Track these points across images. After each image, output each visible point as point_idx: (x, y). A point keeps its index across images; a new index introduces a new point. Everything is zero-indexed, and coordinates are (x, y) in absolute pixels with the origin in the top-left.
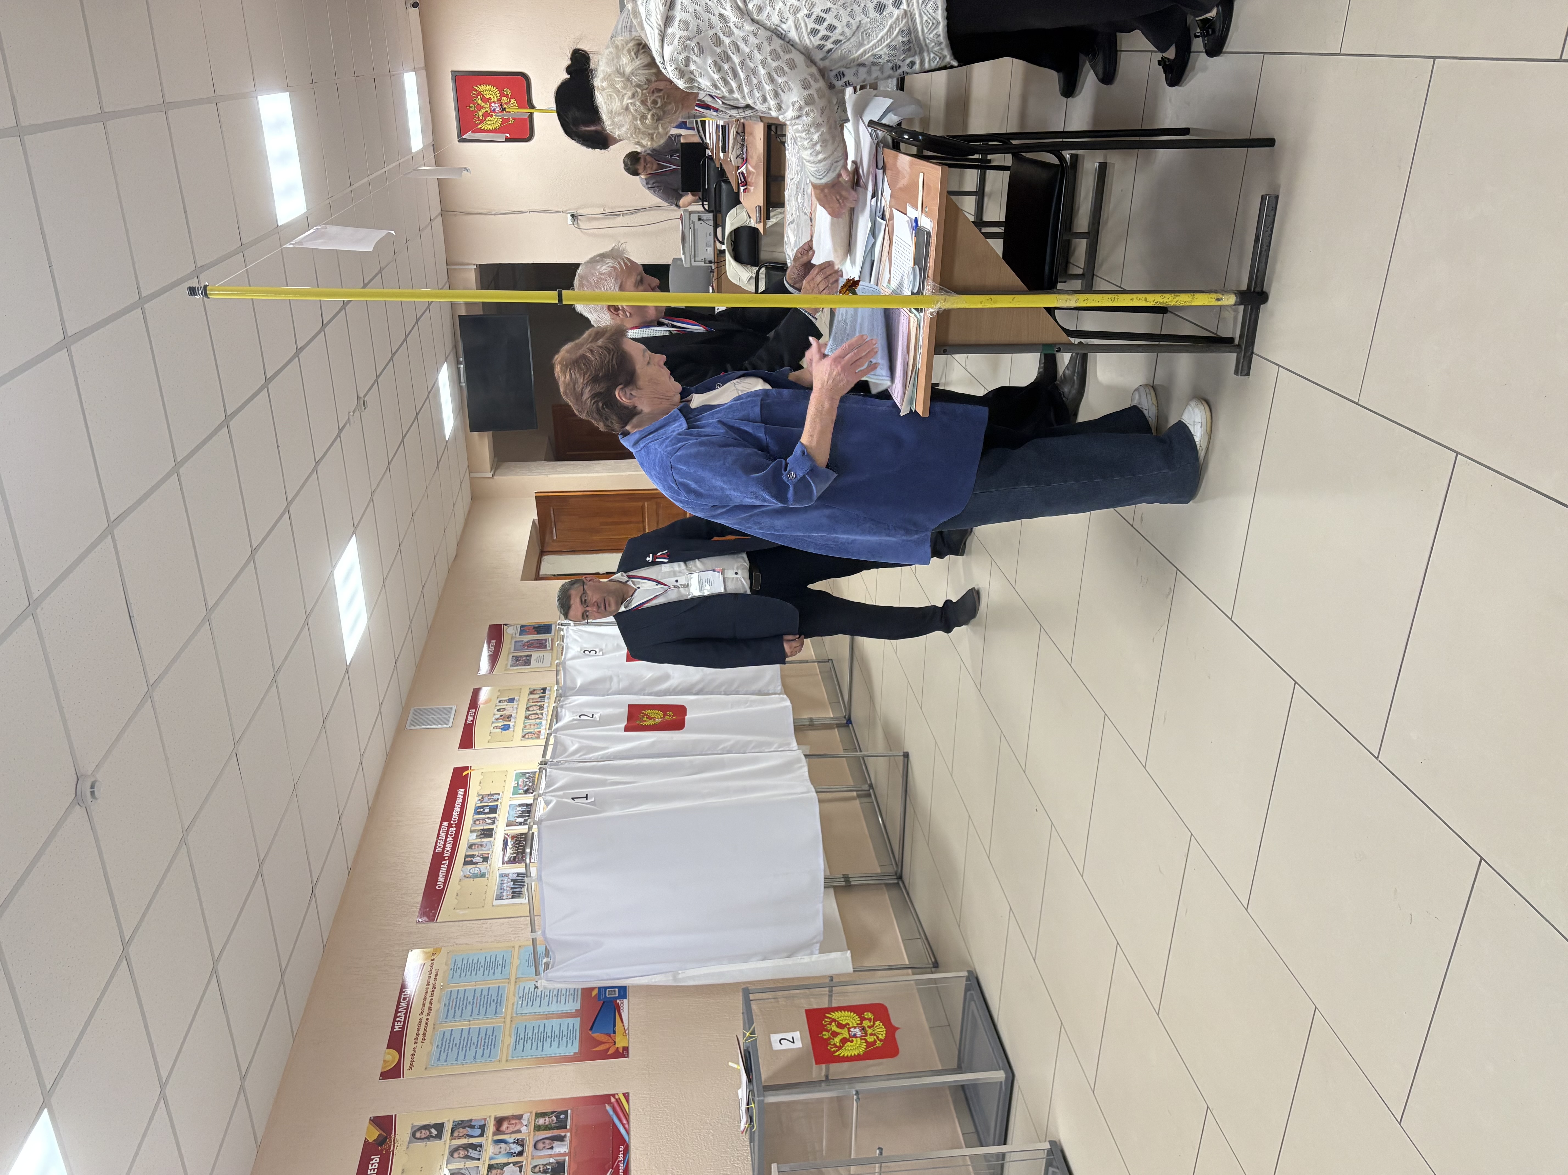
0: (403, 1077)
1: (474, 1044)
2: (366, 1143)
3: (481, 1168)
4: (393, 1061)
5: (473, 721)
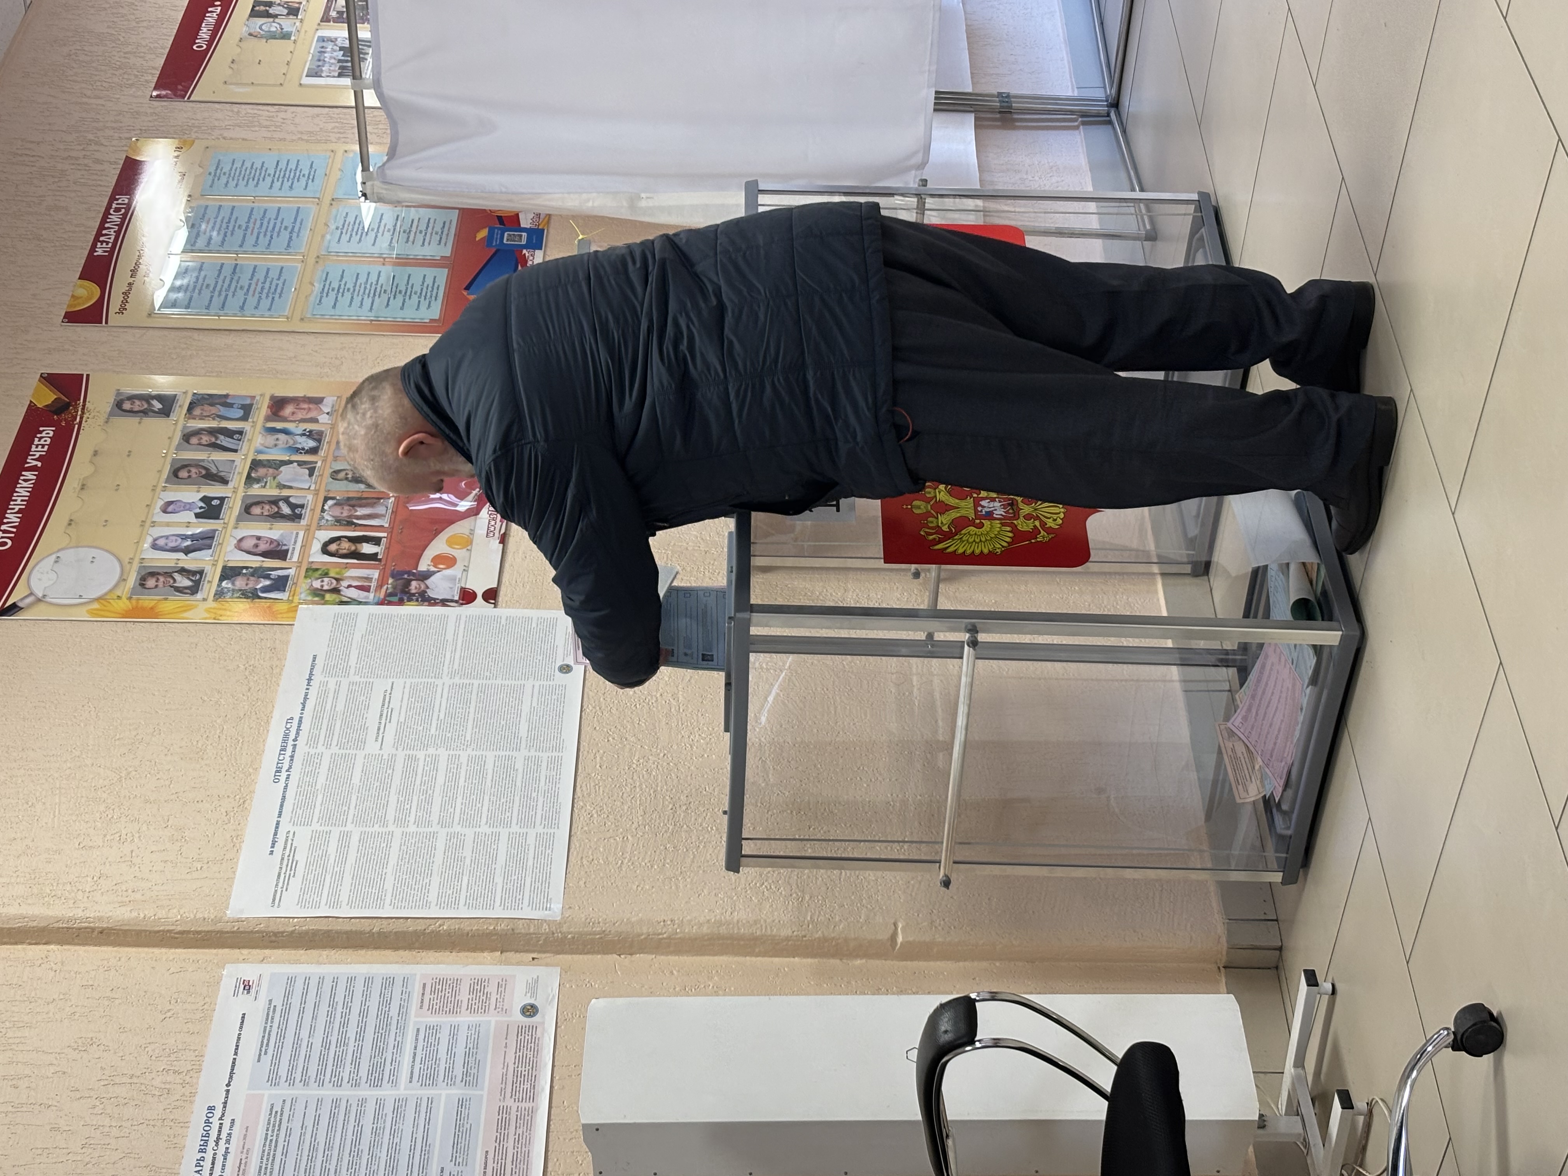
0: (106, 322)
1: (241, 288)
2: (32, 408)
3: (241, 462)
4: (90, 299)
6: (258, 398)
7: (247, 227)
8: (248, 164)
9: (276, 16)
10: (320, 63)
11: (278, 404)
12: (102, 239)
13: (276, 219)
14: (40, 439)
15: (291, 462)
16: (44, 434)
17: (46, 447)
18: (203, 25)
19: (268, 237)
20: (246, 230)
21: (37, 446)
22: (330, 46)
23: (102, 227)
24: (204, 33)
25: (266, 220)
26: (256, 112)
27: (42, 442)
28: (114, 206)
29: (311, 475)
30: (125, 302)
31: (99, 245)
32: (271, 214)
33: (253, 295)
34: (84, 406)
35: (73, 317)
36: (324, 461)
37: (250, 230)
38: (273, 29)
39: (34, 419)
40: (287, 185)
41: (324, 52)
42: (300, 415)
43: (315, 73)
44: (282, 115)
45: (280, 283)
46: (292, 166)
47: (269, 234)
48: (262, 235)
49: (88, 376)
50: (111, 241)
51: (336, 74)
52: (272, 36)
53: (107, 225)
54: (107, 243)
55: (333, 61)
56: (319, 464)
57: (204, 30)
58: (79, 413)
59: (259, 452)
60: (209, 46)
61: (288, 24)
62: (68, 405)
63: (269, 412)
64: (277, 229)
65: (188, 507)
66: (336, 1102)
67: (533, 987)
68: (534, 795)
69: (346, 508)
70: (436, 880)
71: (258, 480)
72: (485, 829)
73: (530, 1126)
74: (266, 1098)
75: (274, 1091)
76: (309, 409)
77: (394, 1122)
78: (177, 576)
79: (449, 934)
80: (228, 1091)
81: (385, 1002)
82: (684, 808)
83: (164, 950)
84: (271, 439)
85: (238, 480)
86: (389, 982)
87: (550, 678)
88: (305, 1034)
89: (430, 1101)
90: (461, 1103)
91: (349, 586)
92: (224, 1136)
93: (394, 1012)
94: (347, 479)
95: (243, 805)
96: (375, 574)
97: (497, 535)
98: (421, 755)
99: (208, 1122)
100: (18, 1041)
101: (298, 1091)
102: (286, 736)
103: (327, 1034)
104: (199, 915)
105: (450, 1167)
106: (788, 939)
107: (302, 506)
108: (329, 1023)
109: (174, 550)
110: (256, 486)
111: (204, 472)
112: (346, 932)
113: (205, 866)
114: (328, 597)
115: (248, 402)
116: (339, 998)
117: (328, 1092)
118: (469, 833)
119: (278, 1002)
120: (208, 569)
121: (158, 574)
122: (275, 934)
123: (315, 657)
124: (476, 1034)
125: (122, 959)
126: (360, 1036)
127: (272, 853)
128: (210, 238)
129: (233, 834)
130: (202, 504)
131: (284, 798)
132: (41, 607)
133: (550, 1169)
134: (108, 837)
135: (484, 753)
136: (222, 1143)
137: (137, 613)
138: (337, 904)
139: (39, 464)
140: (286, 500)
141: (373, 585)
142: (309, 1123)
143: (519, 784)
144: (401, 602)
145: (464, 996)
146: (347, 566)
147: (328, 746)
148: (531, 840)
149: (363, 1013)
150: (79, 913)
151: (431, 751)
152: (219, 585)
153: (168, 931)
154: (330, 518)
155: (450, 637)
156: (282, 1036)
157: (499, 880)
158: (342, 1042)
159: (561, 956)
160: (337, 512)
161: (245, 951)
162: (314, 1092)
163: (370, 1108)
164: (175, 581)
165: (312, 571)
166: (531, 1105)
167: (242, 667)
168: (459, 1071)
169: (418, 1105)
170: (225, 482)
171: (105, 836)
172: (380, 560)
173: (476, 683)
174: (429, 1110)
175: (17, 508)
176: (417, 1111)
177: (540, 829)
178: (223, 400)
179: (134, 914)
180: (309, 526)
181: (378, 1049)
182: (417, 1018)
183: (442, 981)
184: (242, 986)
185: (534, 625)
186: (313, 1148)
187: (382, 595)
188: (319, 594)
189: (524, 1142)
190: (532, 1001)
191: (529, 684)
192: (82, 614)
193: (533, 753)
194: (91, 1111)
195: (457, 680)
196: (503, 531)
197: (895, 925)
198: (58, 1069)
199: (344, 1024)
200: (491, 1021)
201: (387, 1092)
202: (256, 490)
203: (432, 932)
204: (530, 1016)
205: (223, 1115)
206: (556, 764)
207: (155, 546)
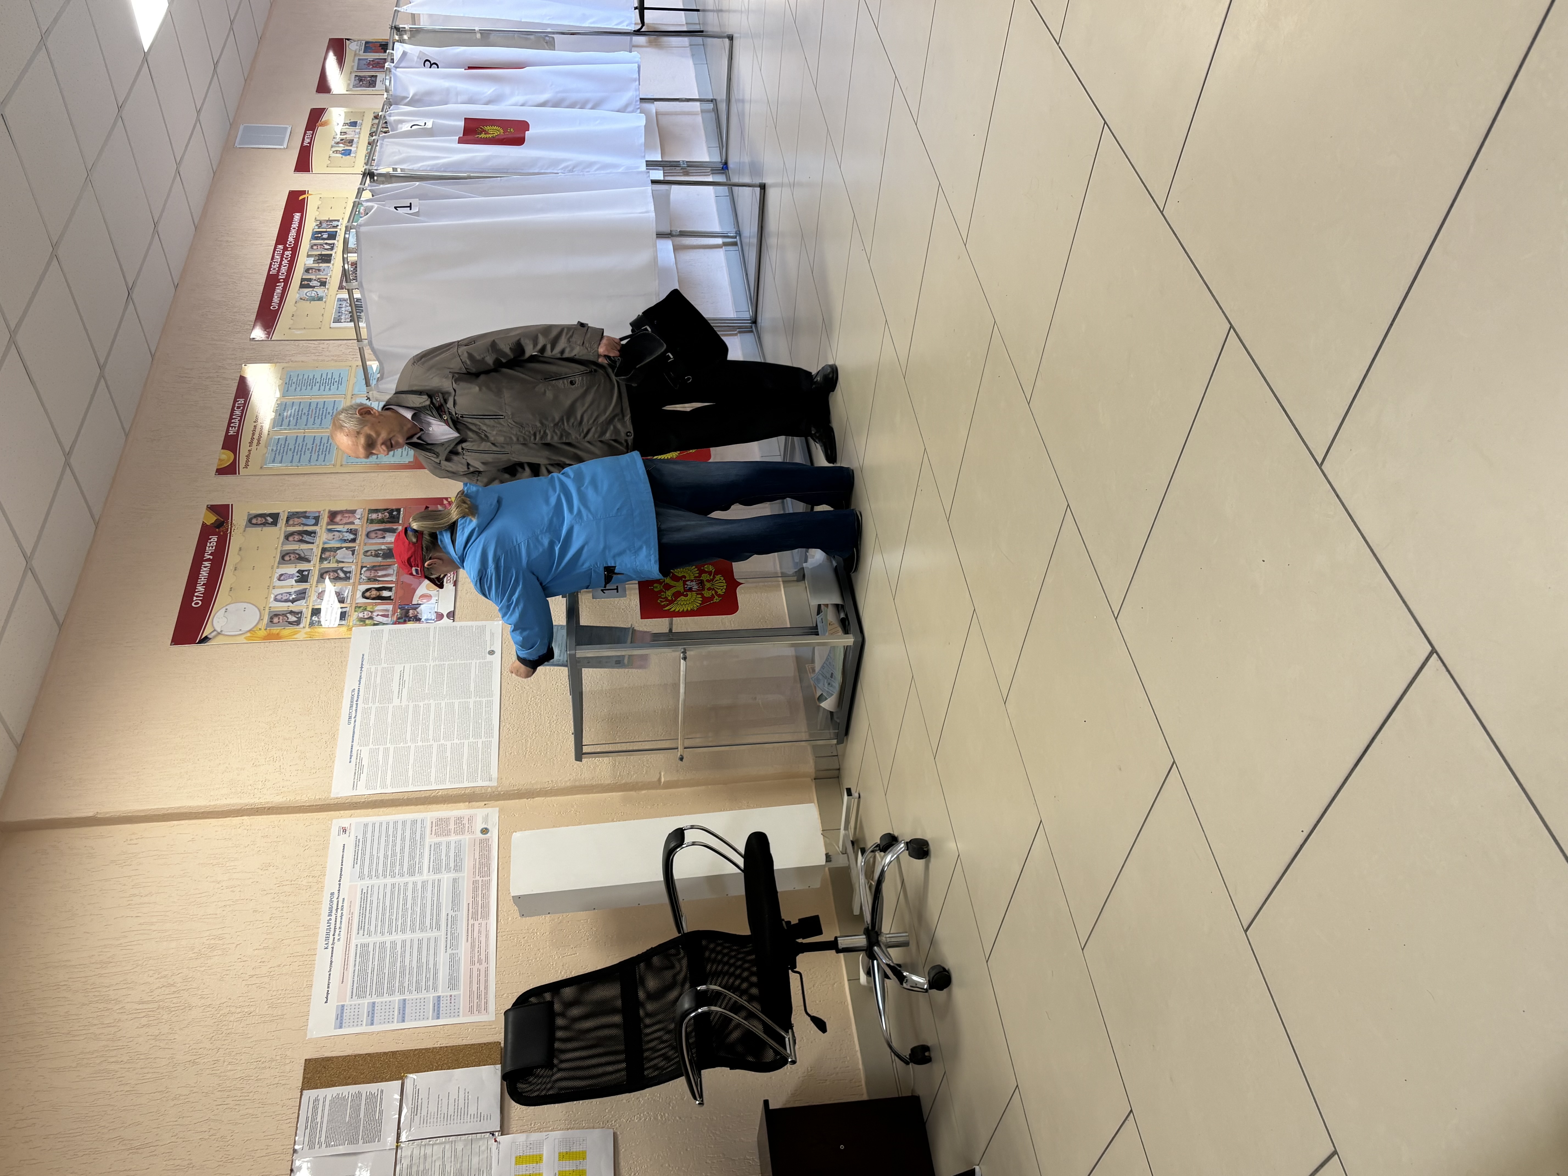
0: (239, 474)
1: (308, 449)
2: (204, 525)
3: (315, 550)
4: (228, 460)
5: (310, 143)
6: (322, 512)
7: (308, 414)
8: (306, 377)
9: (314, 287)
10: (340, 314)
11: (333, 515)
12: (232, 425)
13: (323, 408)
14: (210, 543)
15: (342, 548)
16: (212, 540)
17: (214, 547)
18: (275, 294)
19: (320, 419)
20: (308, 415)
21: (209, 547)
22: (342, 304)
23: (231, 418)
24: (276, 299)
25: (318, 409)
26: (307, 344)
27: (211, 545)
28: (237, 405)
29: (353, 554)
30: (247, 461)
31: (231, 429)
32: (321, 406)
33: (315, 453)
34: (232, 522)
35: (221, 472)
37: (310, 415)
38: (313, 295)
39: (206, 532)
40: (327, 388)
41: (342, 307)
42: (345, 521)
43: (337, 320)
44: (322, 346)
46: (329, 376)
47: (320, 417)
48: (316, 418)
49: (232, 505)
50: (237, 426)
51: (349, 320)
52: (313, 299)
53: (234, 417)
54: (235, 427)
55: (347, 313)
56: (356, 548)
57: (276, 297)
58: (230, 527)
59: (324, 543)
60: (279, 307)
61: (320, 291)
62: (223, 522)
63: (329, 520)
64: (324, 414)
65: (291, 576)
66: (393, 885)
67: (486, 819)
68: (480, 721)
69: (373, 572)
70: (433, 770)
71: (326, 559)
72: (456, 741)
73: (488, 889)
74: (359, 886)
75: (363, 882)
76: (349, 517)
77: (423, 892)
78: (288, 615)
79: (442, 796)
80: (340, 884)
81: (413, 832)
82: (555, 722)
83: (301, 815)
84: (330, 535)
85: (315, 560)
86: (414, 822)
87: (484, 658)
88: (375, 853)
89: (439, 881)
90: (455, 880)
91: (378, 615)
92: (340, 907)
93: (418, 838)
94: (371, 555)
95: (334, 737)
96: (390, 607)
98: (421, 704)
99: (331, 901)
100: (232, 868)
101: (374, 881)
102: (352, 699)
103: (386, 851)
104: (317, 797)
105: (451, 913)
106: (609, 785)
107: (350, 572)
108: (386, 846)
109: (286, 601)
110: (325, 562)
111: (297, 556)
112: (392, 800)
113: (318, 771)
114: (367, 622)
115: (317, 515)
116: (391, 833)
117: (389, 881)
118: (449, 744)
119: (360, 837)
120: (304, 610)
121: (279, 615)
122: (356, 803)
123: (363, 655)
124: (459, 844)
125: (281, 821)
126: (402, 850)
127: (350, 762)
128: (290, 421)
129: (330, 753)
130: (298, 575)
131: (354, 732)
132: (220, 637)
133: (500, 909)
134: (267, 759)
135: (453, 701)
136: (339, 910)
137: (270, 637)
138: (384, 786)
139: (211, 557)
140: (341, 569)
141: (390, 613)
142: (381, 897)
143: (472, 716)
144: (405, 622)
145: (452, 826)
146: (377, 604)
147: (374, 703)
148: (480, 745)
149: (403, 839)
150: (256, 801)
151: (426, 702)
152: (311, 619)
153: (303, 806)
154: (365, 578)
155: (431, 639)
156: (363, 854)
157: (465, 767)
158: (394, 854)
159: (498, 802)
160: (368, 574)
161: (342, 812)
162: (382, 881)
163: (410, 886)
164: (288, 618)
165: (358, 607)
166: (489, 878)
167: (327, 663)
168: (452, 865)
169: (433, 883)
170: (308, 561)
171: (266, 759)
172: (392, 600)
173: (447, 663)
174: (439, 886)
175: (202, 583)
176: (433, 887)
177: (484, 739)
178: (304, 515)
179: (285, 799)
180: (354, 583)
181: (412, 857)
182: (430, 840)
183: (441, 820)
184: (342, 830)
185: (474, 630)
186: (384, 909)
187: (395, 619)
188: (362, 621)
189: (486, 897)
190: (486, 826)
191: (474, 662)
192: (242, 639)
193: (478, 699)
194: (273, 900)
195: (437, 663)
197: (660, 773)
198: (254, 880)
199: (394, 845)
200: (466, 838)
201: (418, 878)
202: (326, 565)
203: (434, 796)
204: (485, 834)
205: (338, 897)
206: (490, 704)
207: (276, 600)
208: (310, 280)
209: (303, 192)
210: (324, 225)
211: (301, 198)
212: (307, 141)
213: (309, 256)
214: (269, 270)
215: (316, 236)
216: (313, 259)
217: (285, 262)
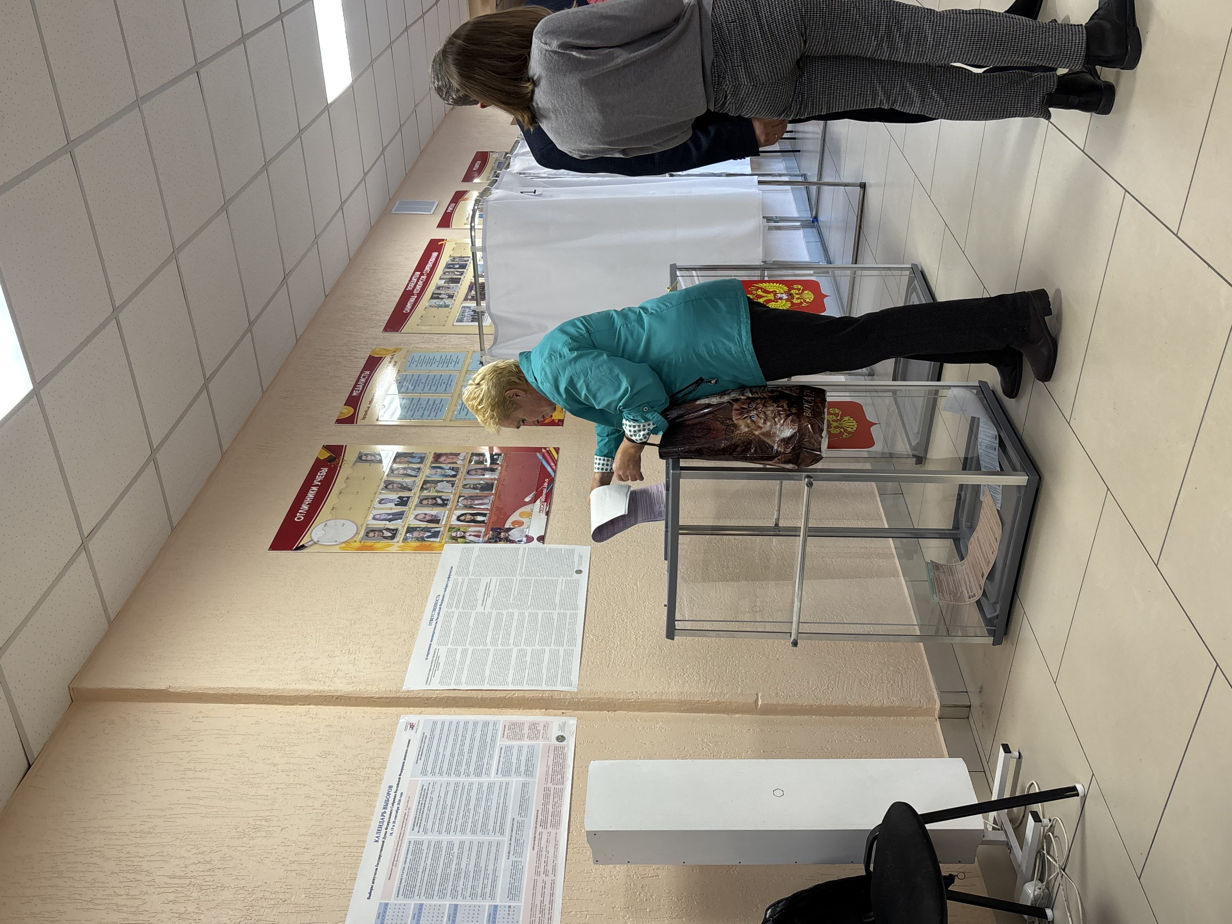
0: (356, 423)
1: (422, 408)
2: (318, 460)
4: (348, 414)
5: (452, 211)
8: (427, 358)
9: (443, 299)
10: (463, 317)
11: (437, 457)
12: (356, 389)
13: (440, 379)
14: (321, 473)
15: (442, 481)
16: (323, 471)
17: (323, 476)
19: (436, 386)
20: (425, 384)
21: (319, 476)
22: (467, 310)
23: (356, 384)
24: (409, 306)
25: (435, 380)
26: (432, 337)
27: (322, 474)
28: (363, 375)
29: (452, 486)
30: (365, 415)
31: (354, 391)
32: (437, 377)
33: (427, 411)
34: (343, 458)
35: (339, 421)
36: (459, 480)
37: (427, 384)
38: (441, 304)
39: (318, 465)
40: (445, 365)
41: (465, 312)
42: (448, 461)
43: (460, 320)
44: (444, 338)
45: (441, 406)
46: (448, 357)
48: (432, 386)
49: (346, 446)
50: (361, 389)
51: (470, 321)
52: (441, 306)
53: (359, 383)
54: (359, 390)
55: (469, 316)
56: (457, 481)
57: (409, 304)
58: (341, 462)
59: (428, 477)
60: (411, 311)
61: (448, 302)
62: (336, 458)
63: (433, 460)
64: (440, 383)
65: (391, 501)
66: (457, 784)
67: (562, 727)
68: (563, 631)
69: (469, 500)
70: (512, 671)
71: (426, 489)
72: (537, 647)
73: (561, 798)
74: (419, 783)
75: (425, 778)
76: (453, 458)
77: (488, 794)
78: (384, 531)
79: (518, 699)
80: (400, 778)
81: (484, 734)
82: (641, 637)
83: (369, 708)
84: (433, 471)
85: (417, 490)
86: (486, 724)
87: (571, 576)
88: (441, 750)
89: (507, 784)
90: (524, 785)
91: (470, 535)
92: (397, 801)
93: (489, 739)
94: (470, 488)
95: (413, 636)
96: (483, 530)
97: (544, 511)
98: (505, 612)
99: (388, 794)
100: (291, 752)
101: (437, 778)
102: (436, 604)
103: (453, 750)
104: (388, 689)
105: (517, 818)
107: (448, 500)
108: (454, 744)
109: (383, 520)
110: (425, 492)
111: (400, 486)
112: (464, 698)
113: (392, 665)
114: (459, 540)
115: (423, 455)
116: (460, 732)
117: (453, 779)
118: (529, 649)
119: (428, 734)
120: (400, 528)
121: (375, 531)
122: (427, 699)
123: (452, 568)
124: (532, 750)
125: (348, 713)
126: (470, 751)
127: (427, 659)
128: (408, 388)
129: (407, 650)
130: (398, 500)
131: (434, 633)
132: (316, 546)
133: (572, 820)
134: (343, 652)
135: (537, 611)
136: (396, 804)
137: (363, 548)
138: (459, 683)
139: (320, 484)
140: (440, 497)
141: (482, 534)
142: (442, 794)
143: (555, 624)
144: (496, 542)
145: (526, 731)
146: (469, 526)
147: (457, 607)
148: (561, 653)
149: (473, 740)
150: (326, 688)
151: (510, 610)
152: (405, 535)
153: (372, 697)
154: (461, 505)
155: (520, 557)
156: (429, 750)
157: (544, 671)
158: (461, 753)
159: (577, 712)
160: (465, 502)
161: (411, 709)
162: (445, 779)
163: (475, 787)
164: (383, 534)
165: (451, 529)
166: (561, 786)
167: (415, 572)
168: (523, 768)
169: (501, 786)
170: (410, 490)
172: (486, 523)
173: (533, 578)
174: (507, 788)
175: (307, 503)
176: (500, 789)
177: (566, 647)
178: (411, 455)
179: (355, 688)
180: (451, 509)
181: (480, 758)
182: (501, 742)
183: (514, 724)
184: (409, 726)
185: (563, 552)
186: (444, 807)
187: (486, 539)
188: (455, 539)
189: (557, 806)
190: (562, 734)
191: (560, 579)
192: (336, 549)
193: (562, 611)
194: (327, 788)
195: (524, 577)
196: (547, 510)
197: (757, 695)
198: (311, 766)
199: (462, 745)
200: (540, 743)
201: (484, 779)
202: (425, 493)
203: (509, 698)
204: (561, 741)
205: (397, 790)
206: (574, 617)
207: (374, 518)
208: (440, 294)
209: (443, 240)
210: (457, 260)
211: (439, 243)
212: (450, 209)
213: (441, 279)
214: (406, 287)
215: (448, 266)
216: (444, 281)
217: (420, 283)
